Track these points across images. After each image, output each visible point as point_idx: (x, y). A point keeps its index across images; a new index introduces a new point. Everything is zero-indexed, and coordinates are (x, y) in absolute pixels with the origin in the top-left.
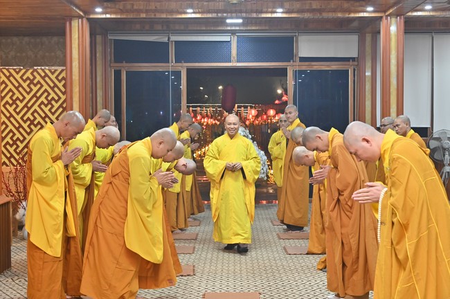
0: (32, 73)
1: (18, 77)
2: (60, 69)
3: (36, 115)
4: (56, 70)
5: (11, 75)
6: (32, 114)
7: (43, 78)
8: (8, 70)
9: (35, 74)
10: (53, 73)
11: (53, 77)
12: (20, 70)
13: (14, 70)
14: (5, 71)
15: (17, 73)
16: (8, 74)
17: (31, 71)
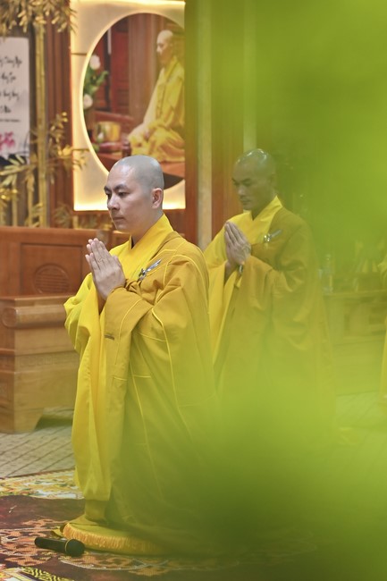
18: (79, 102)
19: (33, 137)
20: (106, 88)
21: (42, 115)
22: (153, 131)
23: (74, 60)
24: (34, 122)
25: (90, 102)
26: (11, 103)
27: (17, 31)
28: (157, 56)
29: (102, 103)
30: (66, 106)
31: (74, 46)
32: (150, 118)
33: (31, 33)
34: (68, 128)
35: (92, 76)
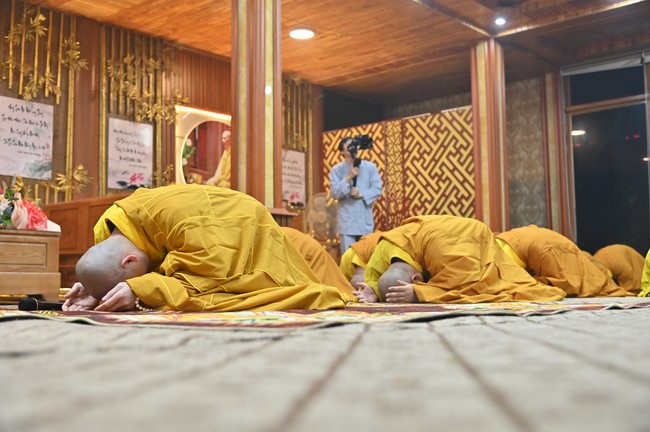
0: (439, 119)
1: (424, 125)
2: (468, 108)
3: (444, 168)
4: (463, 111)
5: (418, 125)
6: (440, 168)
7: (450, 122)
8: (414, 119)
9: (442, 119)
10: (460, 115)
11: (461, 119)
12: (427, 117)
13: (421, 118)
14: (412, 122)
15: (424, 121)
16: (414, 124)
17: (437, 116)
18: (180, 162)
19: (154, 176)
20: (195, 156)
21: (159, 166)
22: (219, 181)
23: (177, 140)
24: (155, 168)
25: (186, 162)
26: (142, 158)
27: (146, 120)
28: (223, 144)
29: (192, 163)
30: (173, 161)
31: (178, 132)
32: (218, 174)
33: (154, 123)
34: (173, 173)
35: (187, 150)
